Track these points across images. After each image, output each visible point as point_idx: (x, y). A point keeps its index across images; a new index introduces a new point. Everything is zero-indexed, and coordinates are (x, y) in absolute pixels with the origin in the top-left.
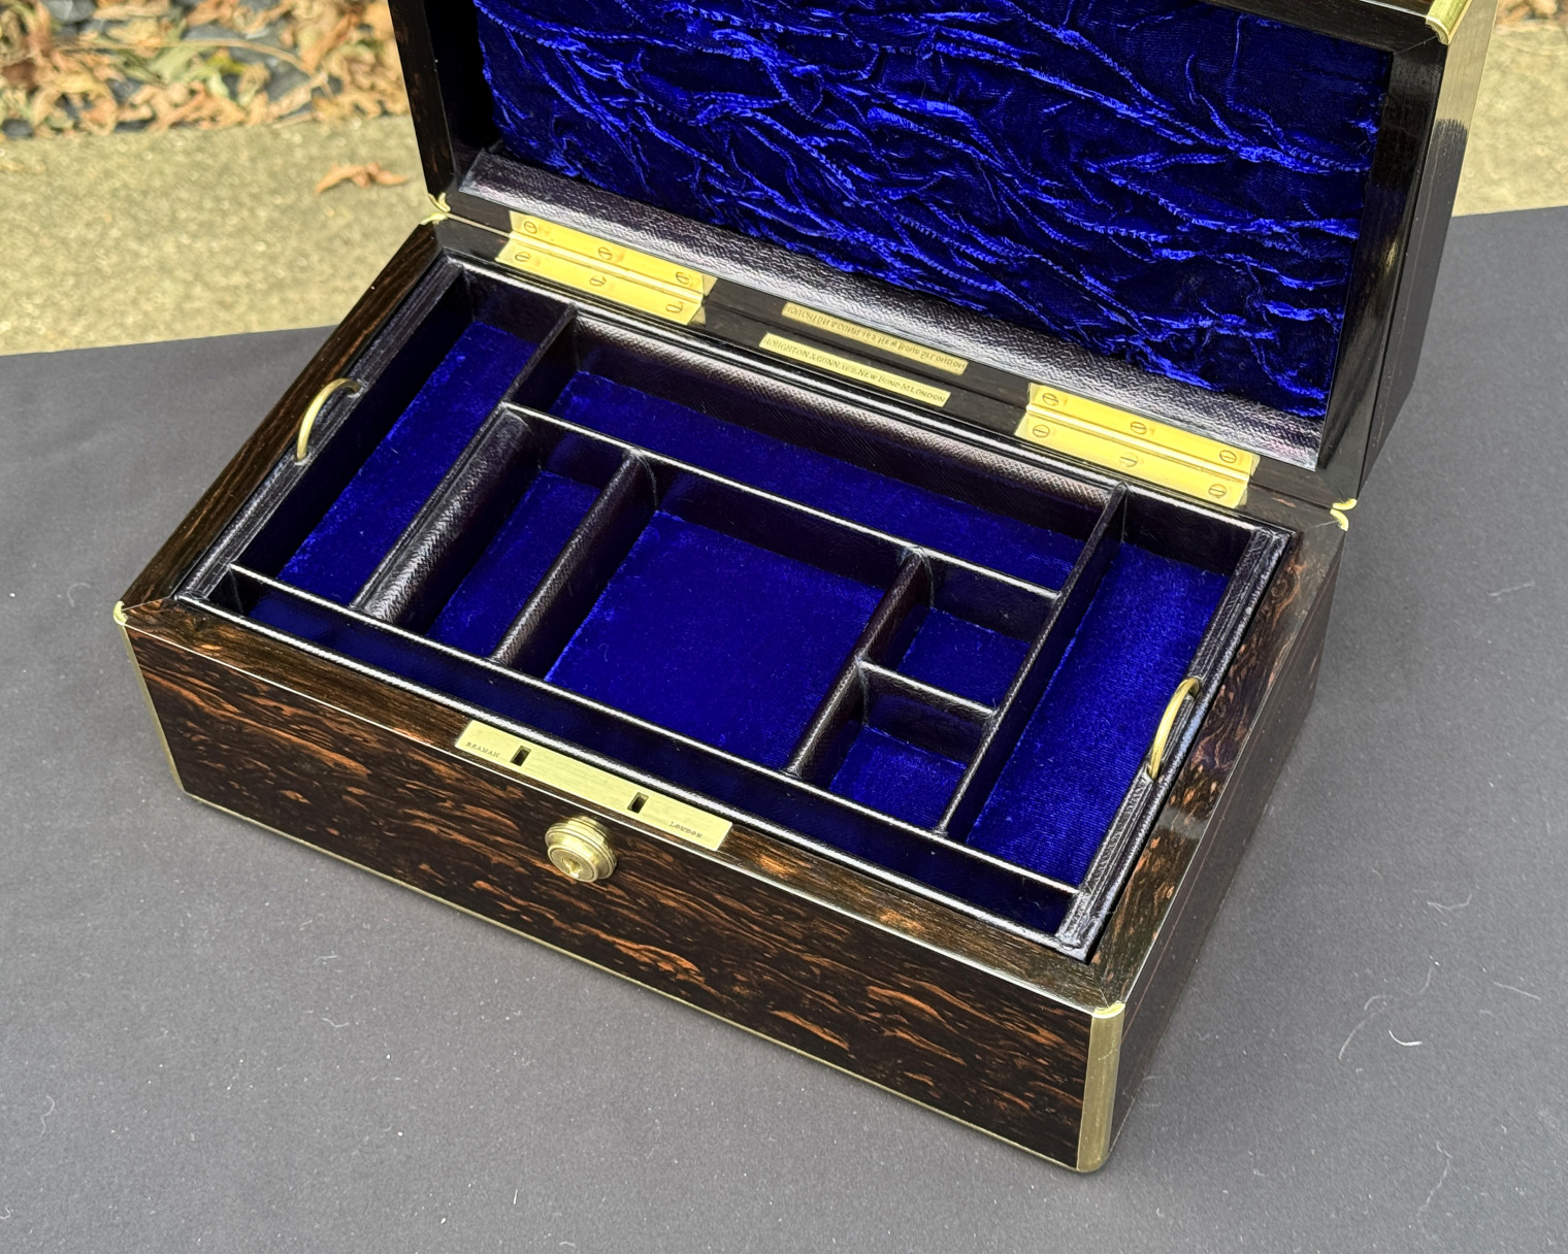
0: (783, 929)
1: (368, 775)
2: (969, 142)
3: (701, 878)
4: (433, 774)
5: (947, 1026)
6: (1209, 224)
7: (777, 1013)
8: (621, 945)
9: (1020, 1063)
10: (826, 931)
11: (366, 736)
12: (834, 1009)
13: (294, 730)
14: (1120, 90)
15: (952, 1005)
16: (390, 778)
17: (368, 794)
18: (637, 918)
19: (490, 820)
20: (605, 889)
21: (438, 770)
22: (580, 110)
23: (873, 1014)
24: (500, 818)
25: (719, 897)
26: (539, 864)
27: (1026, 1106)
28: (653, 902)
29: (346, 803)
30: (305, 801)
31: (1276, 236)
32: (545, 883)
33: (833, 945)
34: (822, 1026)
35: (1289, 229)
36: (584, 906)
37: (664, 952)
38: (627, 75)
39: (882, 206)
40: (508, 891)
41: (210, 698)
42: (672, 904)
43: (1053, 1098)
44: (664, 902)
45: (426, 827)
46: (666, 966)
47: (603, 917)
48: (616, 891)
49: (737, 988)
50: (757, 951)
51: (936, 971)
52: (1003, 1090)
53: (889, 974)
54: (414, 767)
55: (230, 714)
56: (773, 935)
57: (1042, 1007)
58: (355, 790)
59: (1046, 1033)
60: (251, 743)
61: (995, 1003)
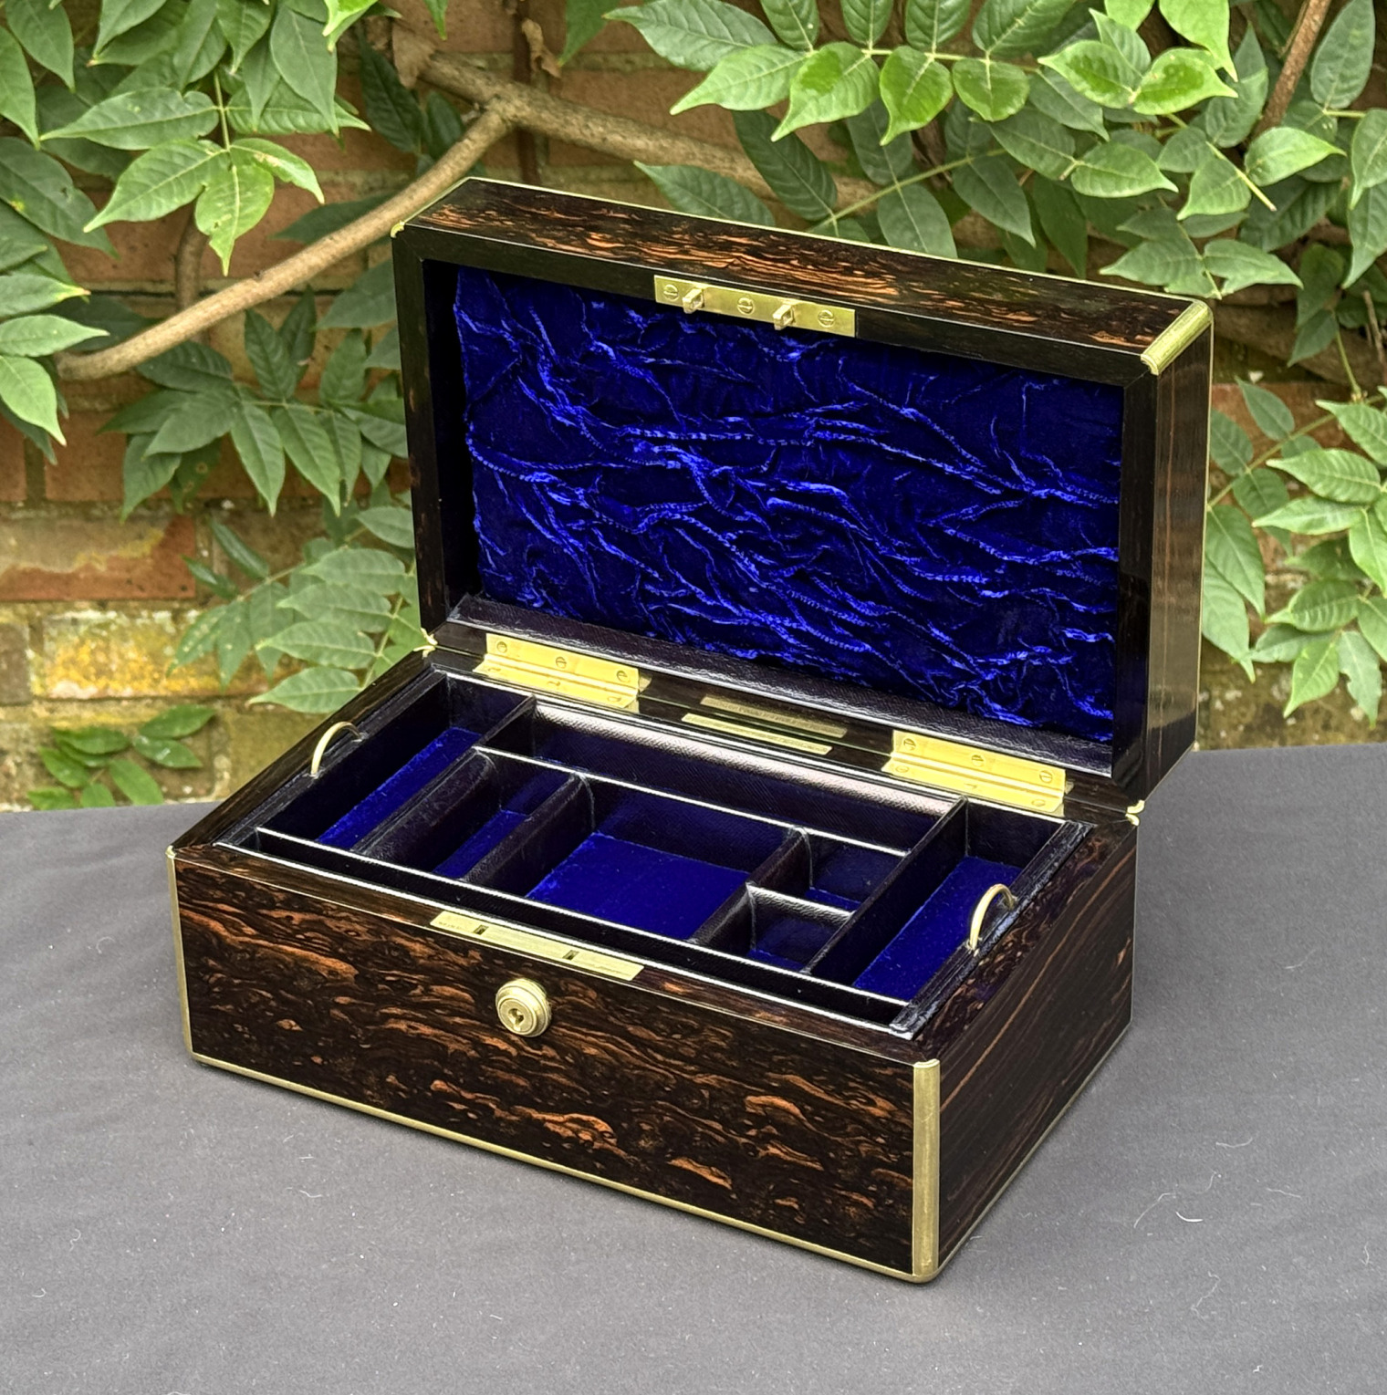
0: (681, 1050)
1: (356, 976)
2: (843, 514)
3: (617, 1009)
4: (409, 956)
5: (809, 1125)
6: (1018, 558)
7: (675, 1162)
8: (549, 1121)
9: (863, 1148)
10: (714, 1040)
11: (358, 927)
12: (719, 1138)
13: (299, 941)
14: (949, 455)
15: (811, 1095)
16: (373, 975)
17: (353, 1000)
18: (563, 1080)
19: (452, 998)
20: (539, 1052)
21: (414, 951)
22: (549, 537)
23: (750, 1134)
24: (460, 993)
25: (630, 1029)
26: (489, 1041)
27: (870, 1204)
28: (579, 1053)
29: (332, 1018)
30: (297, 1028)
31: (1064, 564)
32: (491, 1064)
33: (719, 1055)
34: (708, 1164)
35: (1073, 556)
36: (522, 1082)
37: (584, 1117)
38: (587, 497)
39: (778, 585)
40: (458, 1084)
41: (233, 924)
42: (593, 1051)
43: (891, 1185)
44: (587, 1051)
45: (395, 1026)
46: (585, 1136)
47: (538, 1090)
48: (550, 1052)
49: (642, 1143)
50: (659, 1086)
51: (797, 1057)
52: (853, 1191)
53: (762, 1076)
54: (395, 954)
55: (247, 939)
56: (672, 1061)
57: (877, 1071)
58: (342, 1000)
59: (880, 1102)
60: (259, 970)
61: (842, 1080)
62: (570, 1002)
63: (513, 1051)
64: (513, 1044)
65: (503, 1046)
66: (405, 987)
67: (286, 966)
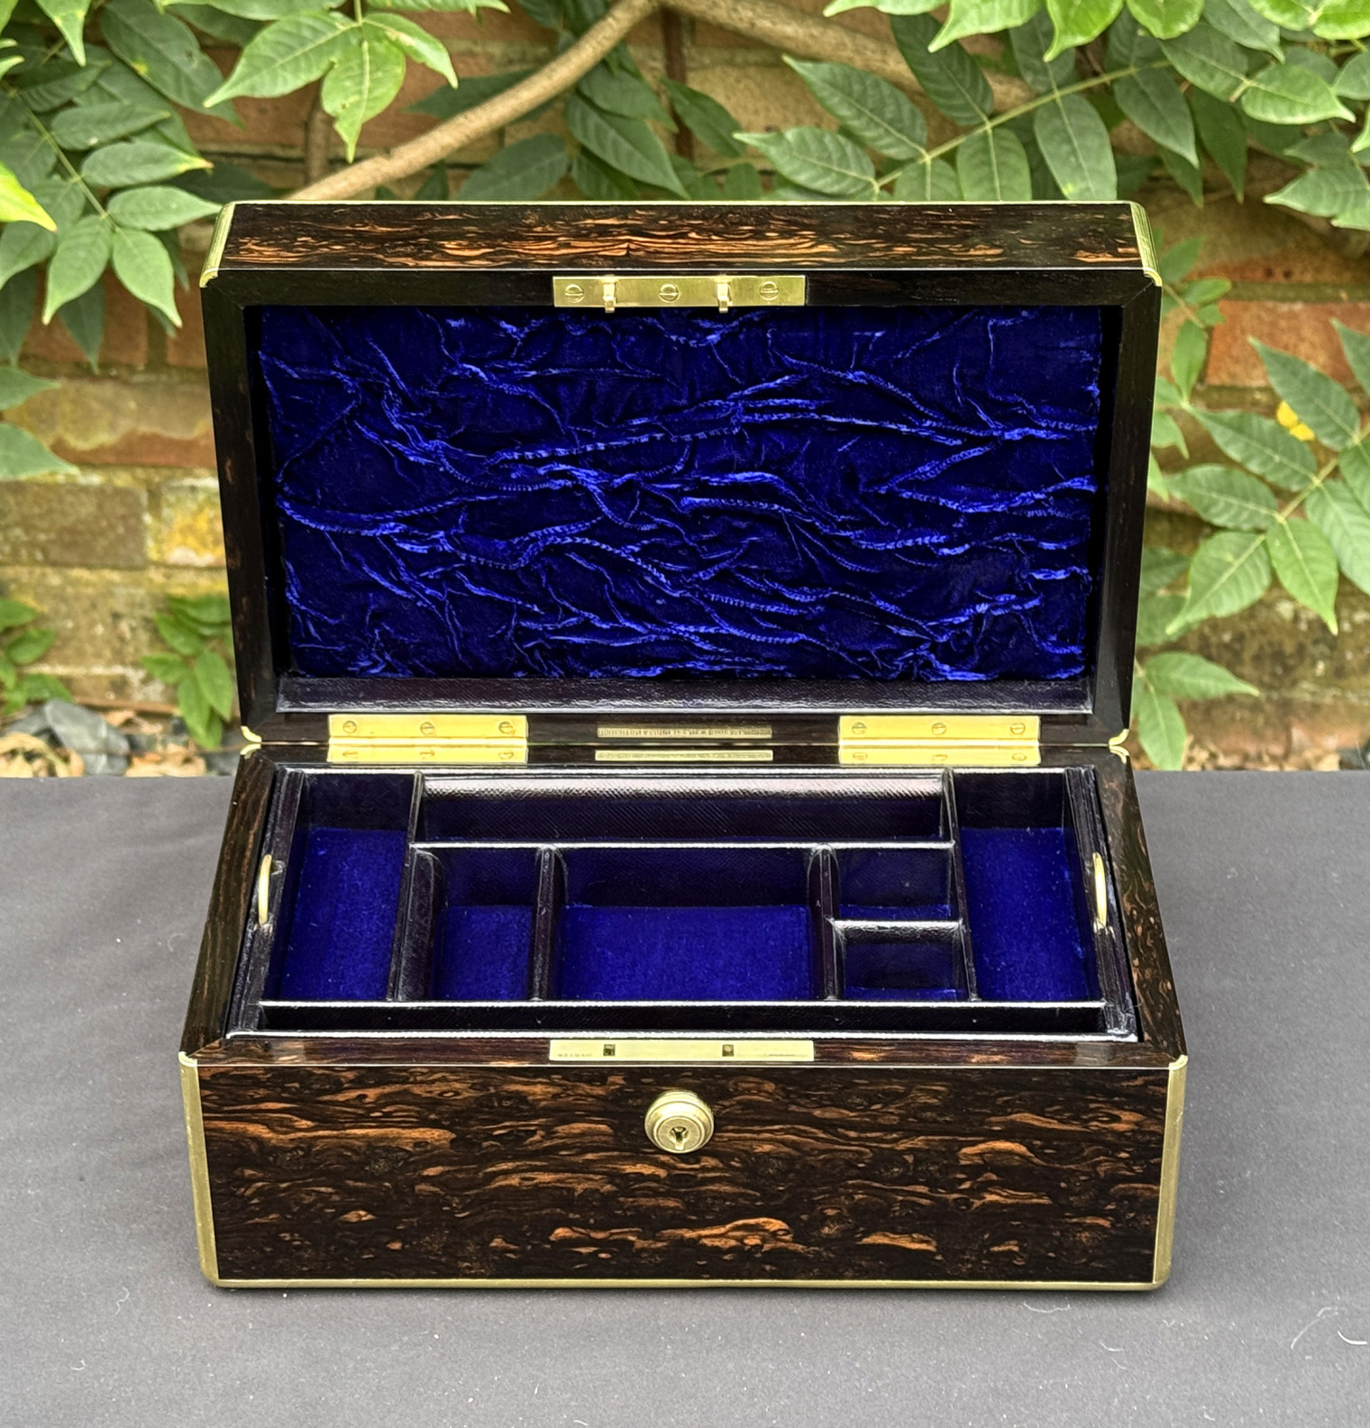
0: (880, 1120)
1: (452, 1141)
3: (800, 1096)
4: (526, 1102)
5: (1036, 1160)
6: (983, 509)
7: (867, 1240)
8: (706, 1237)
9: (1103, 1170)
10: (923, 1099)
11: (457, 1085)
12: (924, 1201)
13: (374, 1119)
15: (1041, 1129)
16: (476, 1133)
17: (447, 1168)
18: (728, 1188)
19: (583, 1134)
20: (697, 1166)
21: (534, 1094)
23: (963, 1187)
24: (593, 1126)
25: (817, 1113)
26: (629, 1169)
27: (1107, 1224)
28: (749, 1155)
29: (418, 1195)
30: (370, 1217)
32: (632, 1193)
33: (929, 1114)
34: (908, 1232)
35: (1046, 494)
36: (671, 1203)
37: (752, 1221)
40: (585, 1225)
41: (281, 1122)
42: (767, 1148)
43: (1133, 1198)
44: (759, 1150)
45: (507, 1182)
46: (753, 1241)
47: (691, 1207)
48: (709, 1162)
49: (826, 1230)
50: (850, 1164)
51: (1027, 1093)
52: (1085, 1215)
53: (982, 1123)
54: (507, 1103)
55: (300, 1134)
56: (869, 1135)
57: (1125, 1084)
58: (431, 1171)
59: (1126, 1116)
60: (318, 1164)
61: (1081, 1104)
62: (739, 1103)
63: (662, 1173)
64: (663, 1165)
65: (647, 1170)
66: (517, 1137)
67: (355, 1151)
